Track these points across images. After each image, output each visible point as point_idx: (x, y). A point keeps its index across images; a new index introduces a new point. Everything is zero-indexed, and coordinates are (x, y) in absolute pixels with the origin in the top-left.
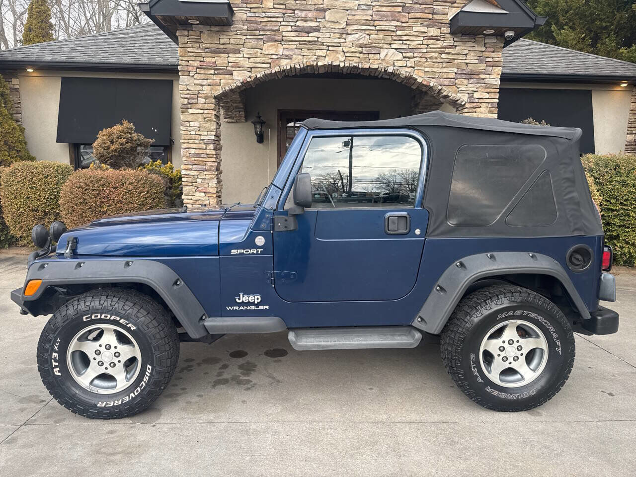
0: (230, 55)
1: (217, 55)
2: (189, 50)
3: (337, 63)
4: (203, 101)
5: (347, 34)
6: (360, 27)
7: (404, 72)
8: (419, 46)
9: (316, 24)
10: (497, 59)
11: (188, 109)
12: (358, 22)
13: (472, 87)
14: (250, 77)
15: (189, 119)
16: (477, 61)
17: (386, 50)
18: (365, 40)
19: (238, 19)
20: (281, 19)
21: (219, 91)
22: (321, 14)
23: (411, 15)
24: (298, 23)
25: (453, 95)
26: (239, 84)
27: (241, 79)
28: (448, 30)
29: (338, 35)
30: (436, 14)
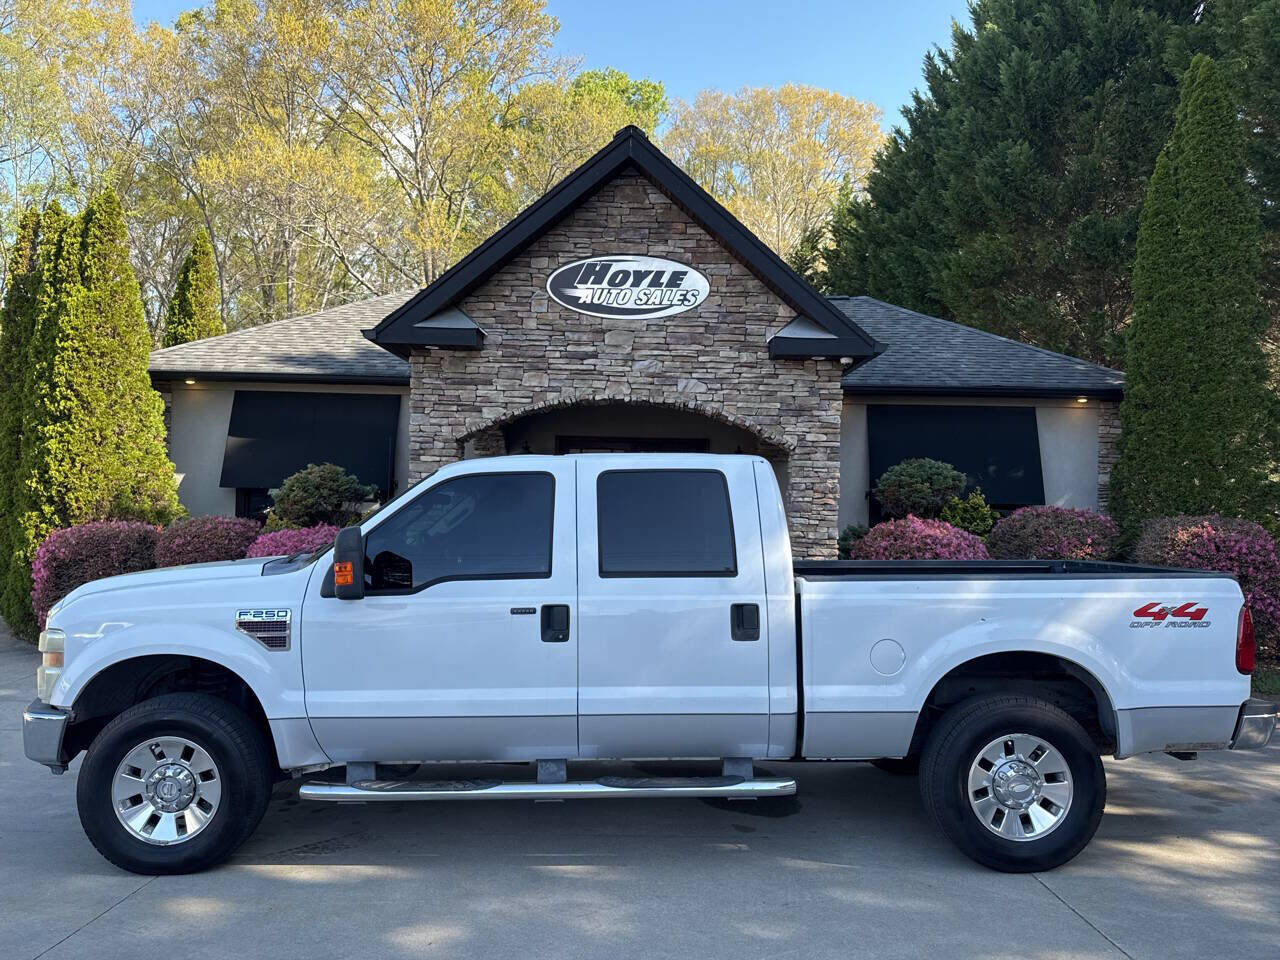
0: (480, 387)
1: (460, 387)
2: (424, 380)
3: (622, 397)
4: (441, 445)
5: (633, 360)
6: (649, 353)
7: (709, 409)
8: (727, 376)
9: (592, 349)
10: (835, 391)
11: (420, 455)
12: (647, 346)
13: (801, 428)
14: (505, 414)
15: (420, 469)
16: (807, 394)
17: (685, 381)
18: (657, 367)
19: (491, 342)
20: (547, 343)
21: (463, 432)
22: (599, 337)
23: (716, 337)
24: (569, 348)
25: (776, 438)
26: (490, 424)
27: (492, 417)
28: (767, 355)
29: (621, 363)
30: (749, 335)
